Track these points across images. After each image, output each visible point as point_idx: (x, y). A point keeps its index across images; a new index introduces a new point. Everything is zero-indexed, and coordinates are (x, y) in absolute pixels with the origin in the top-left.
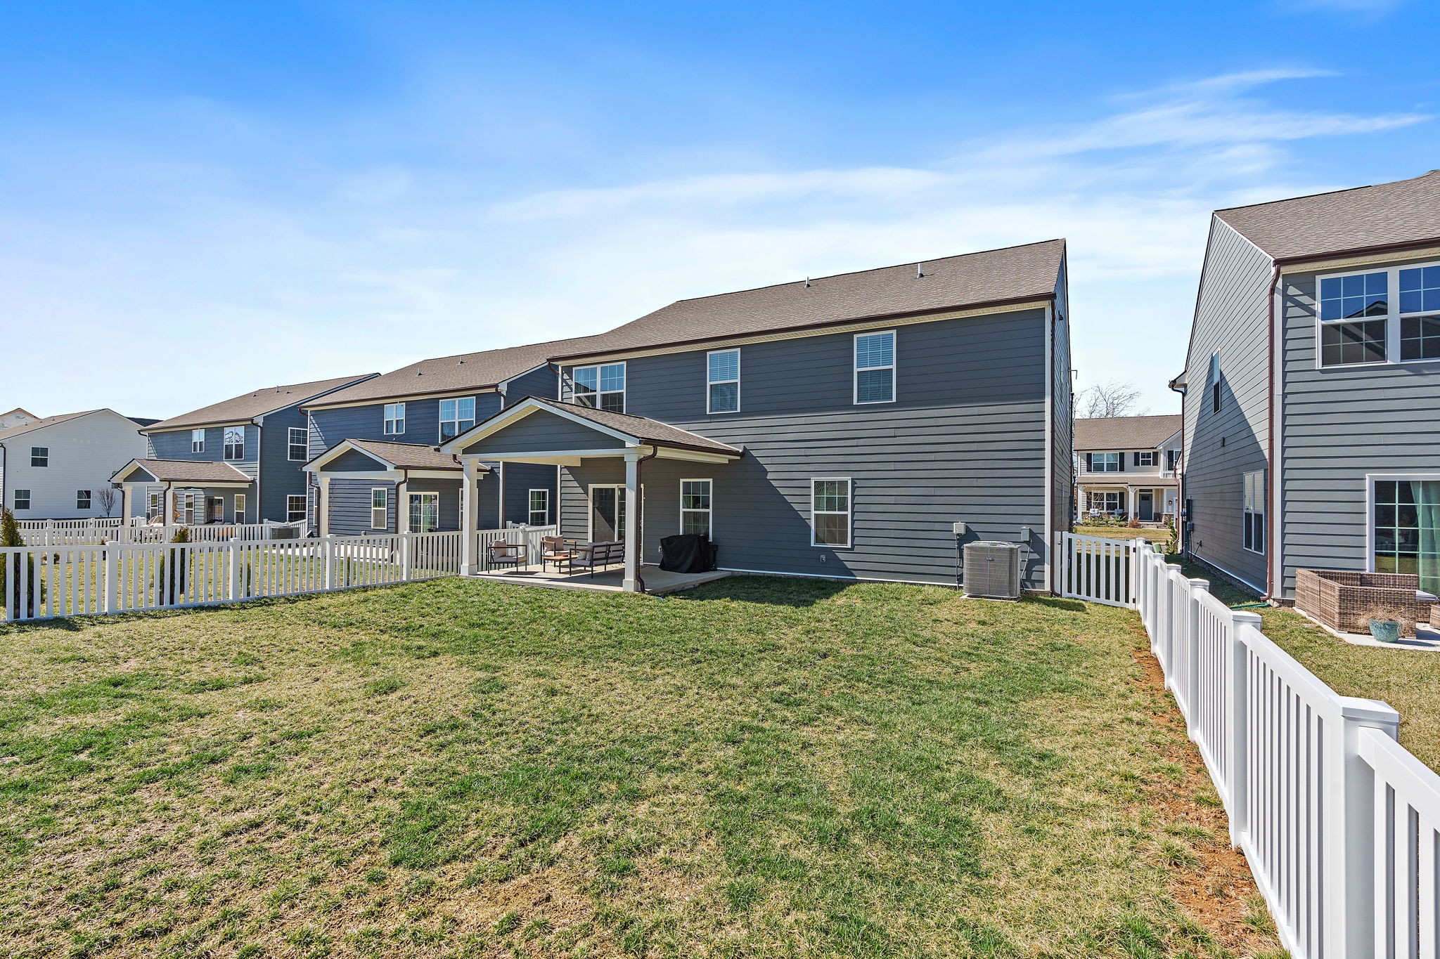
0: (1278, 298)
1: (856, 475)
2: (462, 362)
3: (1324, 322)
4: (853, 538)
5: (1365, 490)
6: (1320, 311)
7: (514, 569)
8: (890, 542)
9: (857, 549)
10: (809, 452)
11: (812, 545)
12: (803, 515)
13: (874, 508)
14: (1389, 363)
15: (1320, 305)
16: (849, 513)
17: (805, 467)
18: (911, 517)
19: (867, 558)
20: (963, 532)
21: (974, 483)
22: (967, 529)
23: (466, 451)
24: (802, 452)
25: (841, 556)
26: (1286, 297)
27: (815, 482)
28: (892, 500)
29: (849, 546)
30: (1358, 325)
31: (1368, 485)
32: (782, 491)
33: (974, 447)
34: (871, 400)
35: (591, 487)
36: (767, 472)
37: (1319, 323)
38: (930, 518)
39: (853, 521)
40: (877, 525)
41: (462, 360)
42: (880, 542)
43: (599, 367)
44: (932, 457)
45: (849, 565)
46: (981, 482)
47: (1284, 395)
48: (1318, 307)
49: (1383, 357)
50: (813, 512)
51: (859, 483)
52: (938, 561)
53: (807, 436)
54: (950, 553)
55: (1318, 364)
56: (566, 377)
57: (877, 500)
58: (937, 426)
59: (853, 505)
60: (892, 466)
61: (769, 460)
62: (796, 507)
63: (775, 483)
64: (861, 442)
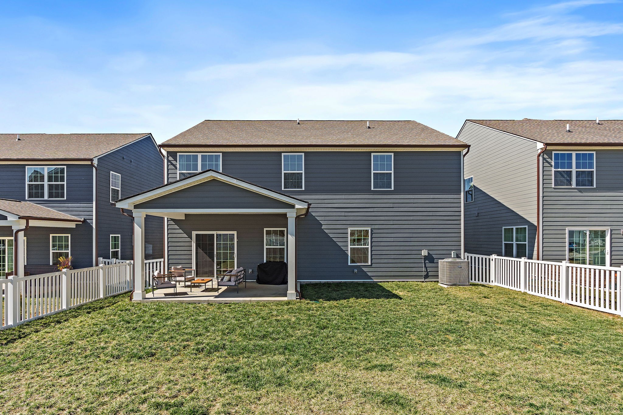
0: (541, 158)
1: (373, 227)
2: (19, 139)
3: (555, 170)
4: (372, 259)
5: (566, 234)
6: (554, 165)
7: (171, 291)
8: (391, 261)
9: (374, 265)
10: (346, 214)
11: (349, 264)
12: (344, 248)
13: (382, 244)
14: (573, 187)
15: (554, 163)
16: (369, 247)
17: (344, 222)
18: (402, 248)
19: (379, 269)
20: (427, 255)
21: (431, 231)
22: (428, 253)
23: (136, 207)
24: (343, 214)
25: (365, 269)
26: (544, 159)
27: (350, 230)
28: (392, 239)
29: (370, 264)
30: (564, 171)
31: (567, 232)
32: (331, 235)
33: (431, 214)
34: (380, 188)
35: (194, 233)
36: (321, 225)
37: (553, 169)
38: (411, 248)
39: (371, 251)
40: (384, 252)
41: (21, 138)
42: (386, 261)
43: (200, 155)
44: (412, 218)
45: (369, 274)
46: (434, 231)
47: (543, 197)
48: (553, 164)
49: (571, 185)
50: (350, 247)
51: (375, 231)
52: (414, 269)
53: (344, 206)
54: (420, 265)
55: (553, 186)
56: (171, 158)
57: (384, 239)
58: (414, 203)
59: (371, 242)
60: (391, 222)
61: (323, 218)
62: (339, 244)
63: (326, 231)
64: (375, 210)
